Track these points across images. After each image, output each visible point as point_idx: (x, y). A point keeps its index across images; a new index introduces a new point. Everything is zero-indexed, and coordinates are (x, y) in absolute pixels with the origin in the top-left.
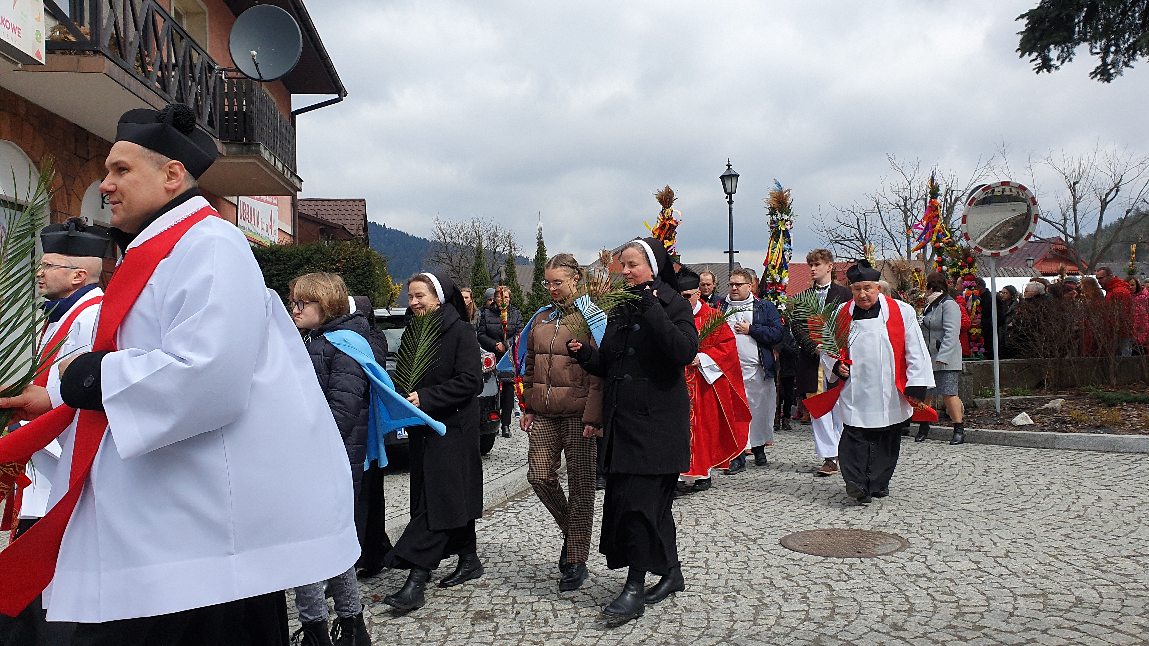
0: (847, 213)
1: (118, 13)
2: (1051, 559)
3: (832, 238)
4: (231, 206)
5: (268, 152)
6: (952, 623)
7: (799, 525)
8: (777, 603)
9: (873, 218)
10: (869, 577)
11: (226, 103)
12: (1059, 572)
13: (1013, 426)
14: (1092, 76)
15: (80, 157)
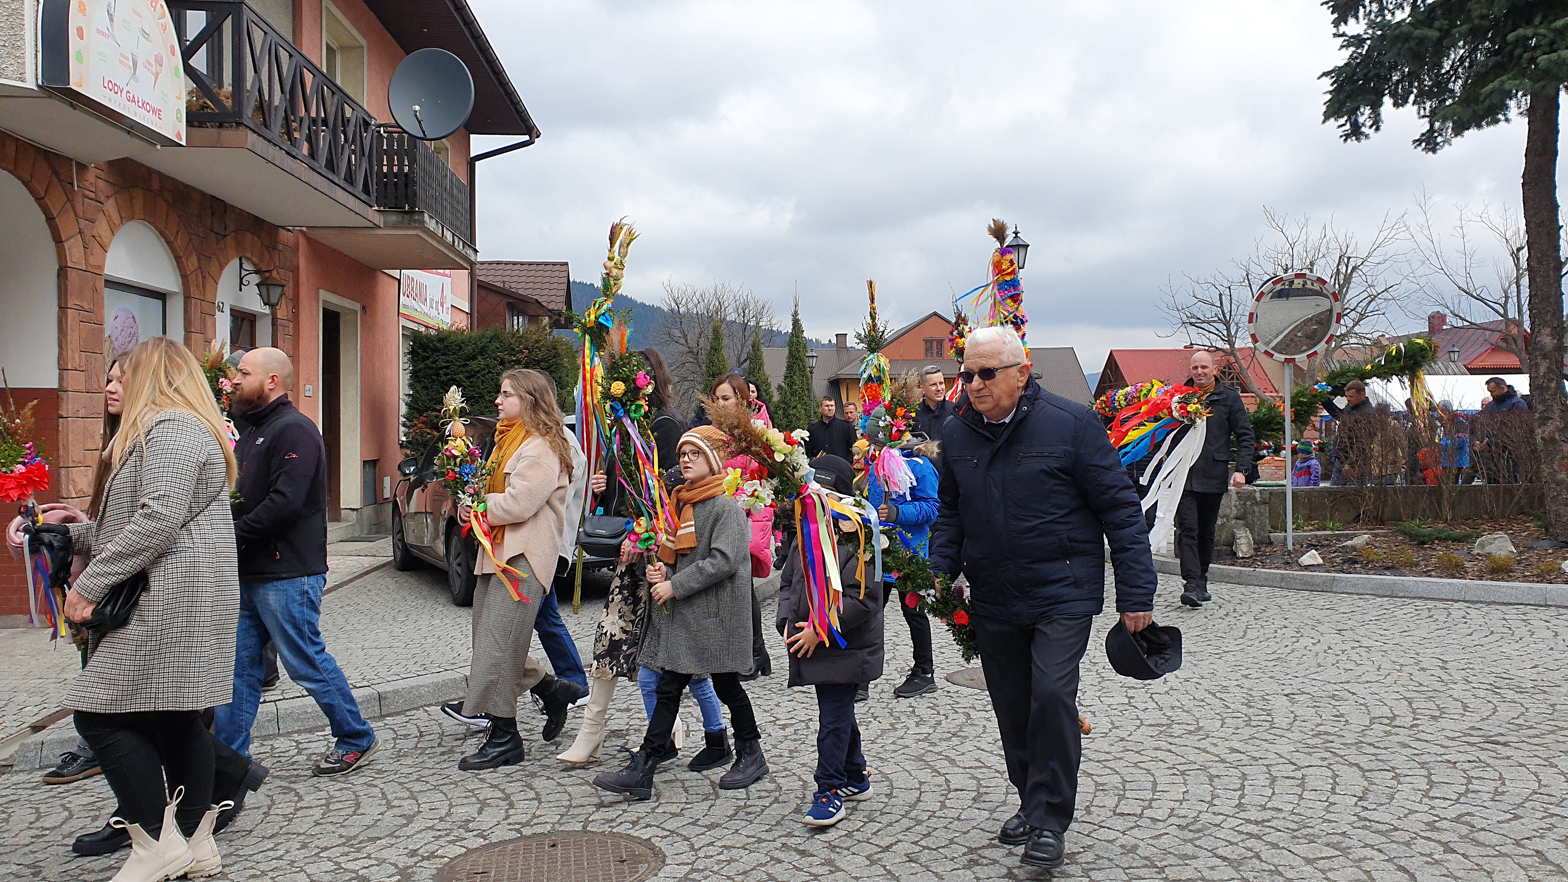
0: (1205, 286)
1: (262, 76)
3: (1185, 318)
4: (391, 280)
5: (434, 221)
9: (1241, 293)
11: (385, 163)
13: (1294, 565)
14: (1413, 145)
15: (217, 233)
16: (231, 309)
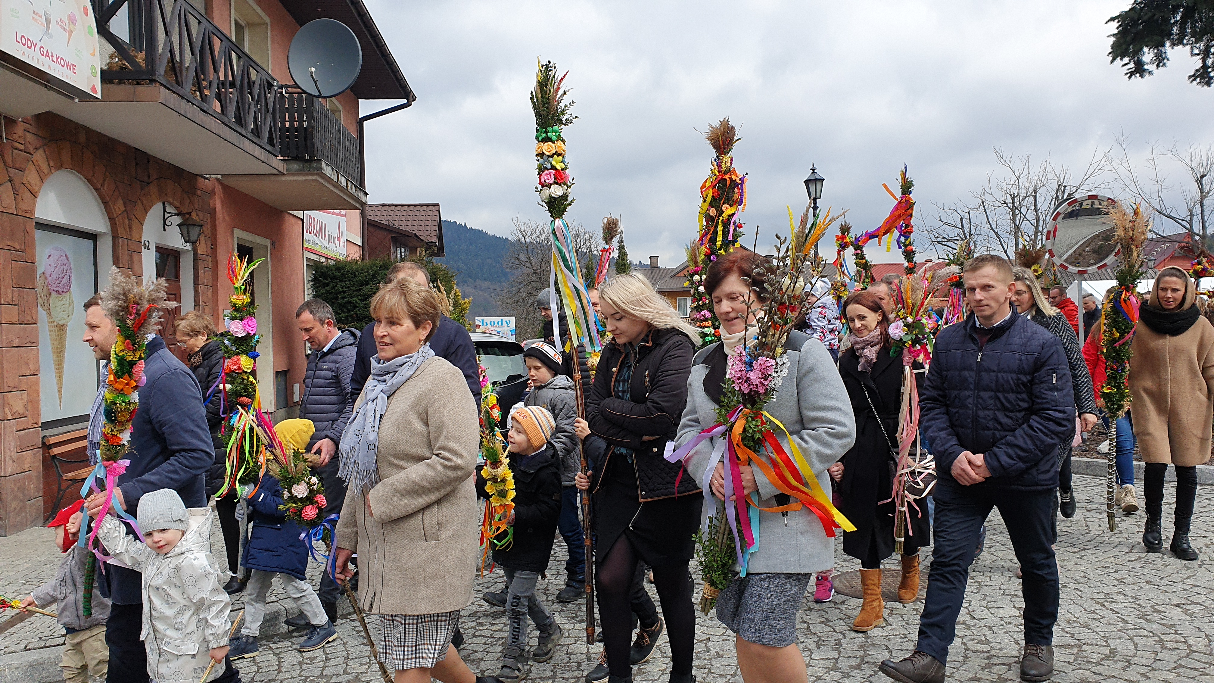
0: (949, 212)
1: (173, 39)
2: (1098, 606)
3: (933, 239)
4: (296, 220)
5: (330, 168)
6: (977, 675)
7: (850, 564)
8: (809, 650)
9: (978, 218)
10: (907, 624)
11: (287, 119)
12: (1102, 621)
13: (1099, 453)
14: (1191, 79)
15: (140, 181)
16: (156, 247)
